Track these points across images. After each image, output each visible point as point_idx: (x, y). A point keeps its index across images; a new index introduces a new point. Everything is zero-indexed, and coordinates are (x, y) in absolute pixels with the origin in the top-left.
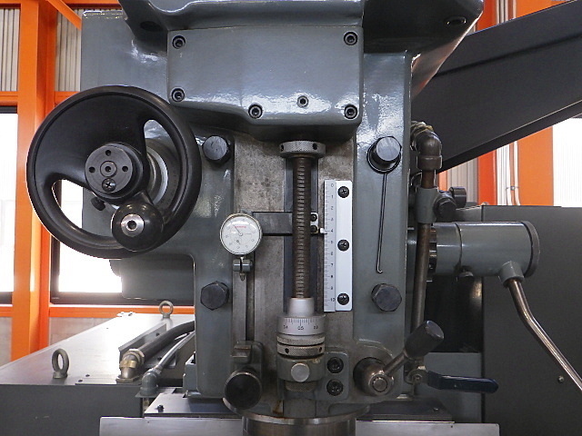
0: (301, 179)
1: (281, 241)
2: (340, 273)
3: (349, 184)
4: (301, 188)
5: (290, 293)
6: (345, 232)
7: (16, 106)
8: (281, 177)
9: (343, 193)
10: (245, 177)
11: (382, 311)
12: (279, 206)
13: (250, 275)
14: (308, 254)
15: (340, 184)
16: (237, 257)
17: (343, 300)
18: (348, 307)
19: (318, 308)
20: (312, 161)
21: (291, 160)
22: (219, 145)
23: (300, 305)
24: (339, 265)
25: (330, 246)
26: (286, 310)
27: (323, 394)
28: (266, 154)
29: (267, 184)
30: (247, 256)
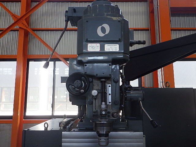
0: (103, 84)
1: (100, 94)
2: (109, 99)
3: (110, 85)
4: (103, 86)
5: (102, 101)
6: (110, 92)
7: (16, 59)
8: (100, 84)
9: (110, 86)
10: (95, 84)
11: (116, 105)
12: (100, 89)
13: (95, 99)
14: (104, 96)
15: (109, 85)
16: (94, 96)
17: (110, 103)
18: (111, 104)
19: (106, 104)
20: (105, 82)
21: (102, 82)
22: (91, 79)
23: (103, 103)
24: (109, 97)
25: (108, 95)
26: (101, 104)
27: (107, 117)
28: (98, 80)
29: (98, 85)
30: (95, 96)
